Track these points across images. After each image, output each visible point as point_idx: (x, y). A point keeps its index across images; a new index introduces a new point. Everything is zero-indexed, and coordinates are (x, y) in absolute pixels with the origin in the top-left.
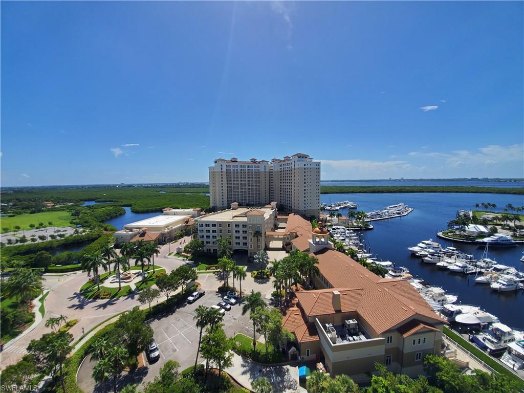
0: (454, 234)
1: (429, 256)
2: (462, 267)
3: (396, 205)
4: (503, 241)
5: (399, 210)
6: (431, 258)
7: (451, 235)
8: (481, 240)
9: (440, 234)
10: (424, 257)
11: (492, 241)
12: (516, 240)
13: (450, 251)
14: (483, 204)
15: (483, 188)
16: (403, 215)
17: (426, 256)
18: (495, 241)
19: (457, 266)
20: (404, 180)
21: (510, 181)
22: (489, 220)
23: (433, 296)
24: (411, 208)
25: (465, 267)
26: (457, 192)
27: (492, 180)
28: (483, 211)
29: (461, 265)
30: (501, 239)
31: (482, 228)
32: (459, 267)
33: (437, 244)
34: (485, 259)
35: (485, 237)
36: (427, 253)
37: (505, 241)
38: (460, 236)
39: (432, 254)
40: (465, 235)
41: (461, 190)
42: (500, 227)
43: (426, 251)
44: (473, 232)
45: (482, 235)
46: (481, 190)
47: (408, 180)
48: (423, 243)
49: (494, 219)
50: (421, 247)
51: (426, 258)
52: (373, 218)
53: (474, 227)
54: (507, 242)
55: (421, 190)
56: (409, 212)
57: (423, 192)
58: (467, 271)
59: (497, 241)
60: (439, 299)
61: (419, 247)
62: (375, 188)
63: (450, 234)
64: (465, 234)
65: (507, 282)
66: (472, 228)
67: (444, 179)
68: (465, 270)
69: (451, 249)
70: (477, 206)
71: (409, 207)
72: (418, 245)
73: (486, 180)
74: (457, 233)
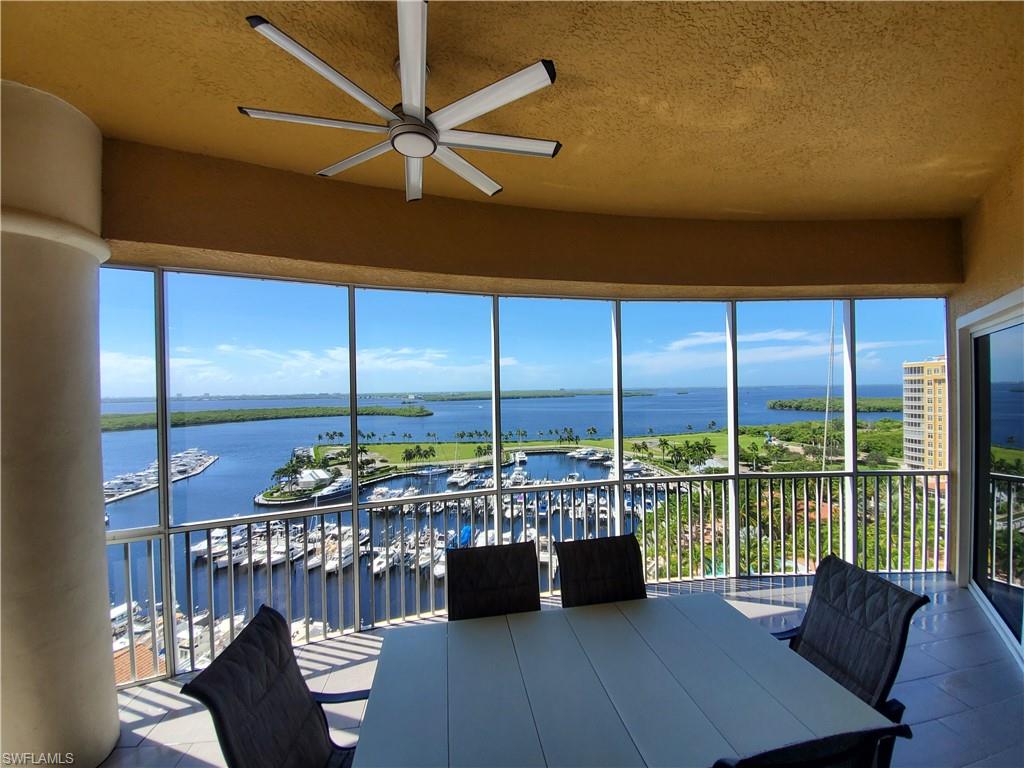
0: (281, 494)
1: (228, 552)
2: (285, 552)
3: (180, 455)
4: (347, 487)
5: (184, 465)
6: (232, 555)
7: (278, 497)
8: (318, 494)
9: (260, 499)
10: (218, 557)
11: (334, 491)
12: (363, 482)
14: (327, 434)
16: (195, 472)
17: (223, 553)
18: (337, 490)
19: (278, 553)
22: (333, 459)
24: (214, 455)
25: (289, 550)
26: (297, 417)
28: (328, 445)
29: (284, 549)
31: (322, 474)
32: (282, 553)
35: (325, 486)
36: (225, 547)
38: (292, 493)
39: (236, 545)
40: (298, 491)
41: (303, 414)
42: (346, 466)
43: (224, 543)
44: (309, 483)
45: (321, 485)
49: (339, 454)
50: (217, 539)
51: (223, 558)
52: (113, 496)
53: (311, 474)
55: (239, 419)
56: (208, 464)
57: (244, 420)
58: (292, 557)
59: (340, 489)
62: (134, 419)
63: (275, 495)
64: (299, 488)
66: (307, 476)
68: (290, 556)
70: (320, 437)
71: (209, 454)
72: (213, 535)
74: (286, 489)
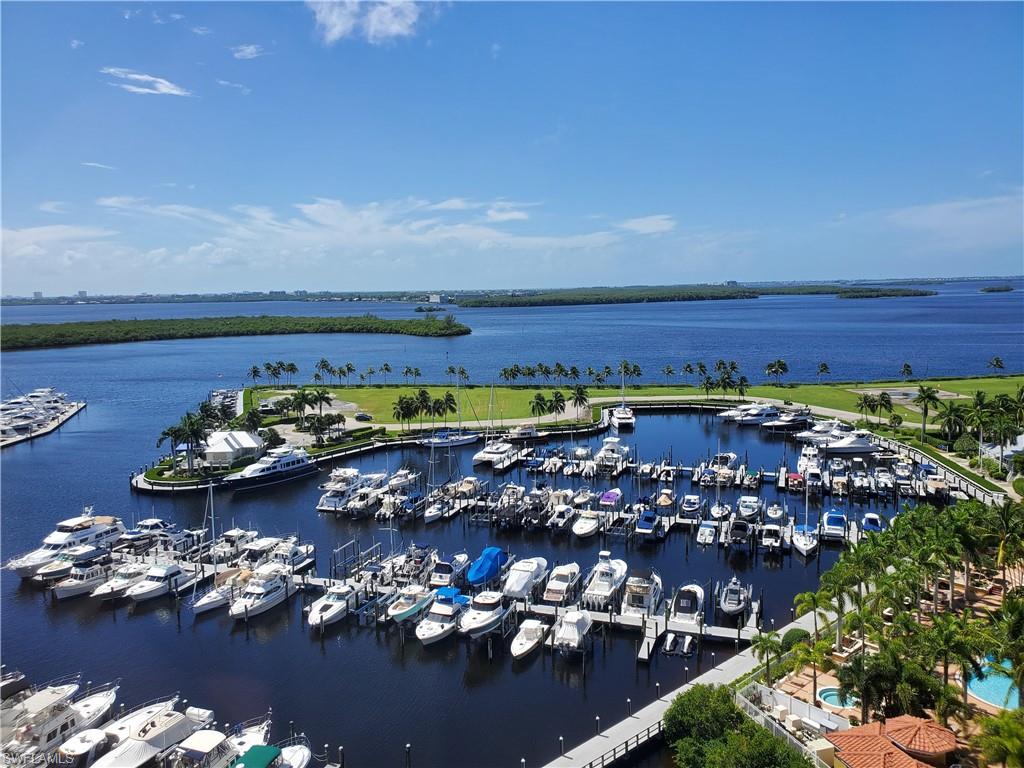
0: (176, 473)
1: (74, 571)
2: (165, 578)
4: (288, 464)
5: (26, 417)
6: (81, 578)
7: (170, 478)
8: (236, 476)
9: (141, 482)
10: (59, 580)
11: (263, 470)
12: (320, 456)
13: (145, 531)
14: (268, 367)
15: (287, 320)
16: (42, 431)
17: (64, 574)
18: (268, 469)
20: (88, 300)
21: (351, 300)
22: (271, 412)
23: (29, 729)
24: (79, 401)
25: (173, 575)
27: (313, 296)
28: (271, 387)
29: (161, 573)
30: (284, 461)
31: (246, 440)
32: (159, 579)
33: (109, 519)
34: (229, 533)
35: (249, 462)
36: (68, 564)
37: (293, 463)
38: (193, 472)
39: (84, 562)
40: (205, 468)
42: (290, 426)
43: (66, 558)
44: (223, 455)
45: (242, 460)
46: (283, 326)
47: (101, 300)
48: (63, 529)
49: (282, 404)
50: (55, 547)
51: (66, 583)
53: (226, 439)
54: (296, 466)
56: (66, 416)
58: (177, 587)
59: (275, 468)
60: (48, 729)
61: (49, 546)
63: (167, 474)
64: (206, 464)
65: (264, 586)
66: (218, 442)
67: (203, 297)
68: (173, 584)
69: (147, 527)
70: (256, 372)
71: (70, 399)
72: (48, 540)
73: (302, 297)
74: (185, 466)
